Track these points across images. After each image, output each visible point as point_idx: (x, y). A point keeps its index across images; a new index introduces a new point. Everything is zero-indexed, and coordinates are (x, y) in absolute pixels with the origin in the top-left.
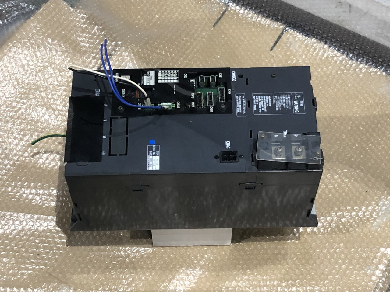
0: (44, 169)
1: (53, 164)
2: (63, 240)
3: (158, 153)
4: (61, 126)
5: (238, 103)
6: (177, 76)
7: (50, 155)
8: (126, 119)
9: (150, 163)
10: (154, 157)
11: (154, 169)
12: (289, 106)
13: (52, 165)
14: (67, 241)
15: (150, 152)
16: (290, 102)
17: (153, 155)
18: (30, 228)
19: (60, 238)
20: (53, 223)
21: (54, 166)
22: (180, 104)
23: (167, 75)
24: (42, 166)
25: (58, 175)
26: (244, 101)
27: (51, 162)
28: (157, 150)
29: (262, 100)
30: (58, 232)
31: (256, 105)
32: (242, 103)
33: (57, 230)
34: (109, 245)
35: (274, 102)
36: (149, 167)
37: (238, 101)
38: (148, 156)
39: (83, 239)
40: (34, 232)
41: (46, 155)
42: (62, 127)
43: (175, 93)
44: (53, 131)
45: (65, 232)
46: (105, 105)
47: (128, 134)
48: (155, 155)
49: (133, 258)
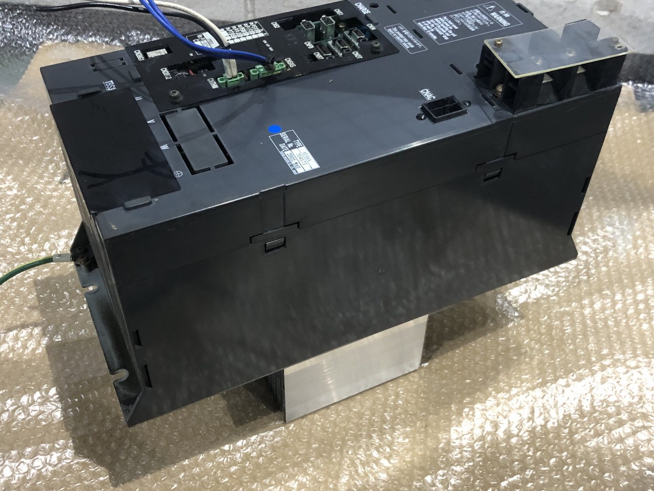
0: (16, 361)
1: (32, 345)
2: (101, 479)
3: (298, 142)
4: (26, 279)
5: (398, 38)
6: (260, 28)
7: (19, 331)
8: (195, 110)
9: (294, 162)
10: (294, 151)
11: (308, 169)
12: (487, 21)
13: (30, 348)
14: (110, 478)
15: (282, 146)
16: (484, 16)
17: (290, 149)
18: (24, 478)
19: (95, 475)
20: (69, 453)
21: (34, 350)
22: (292, 60)
23: (240, 31)
24: (11, 355)
25: (48, 363)
26: (406, 32)
27: (26, 344)
28: (292, 138)
29: (436, 24)
30: (84, 465)
31: (432, 32)
32: (406, 36)
33: (84, 463)
34: (200, 453)
35: (459, 22)
36: (294, 169)
37: (395, 35)
38: (281, 153)
39: (143, 461)
40: (34, 484)
41: (12, 334)
42: (29, 280)
43: (271, 49)
44: (13, 290)
45: (100, 461)
46: (137, 99)
47: (215, 130)
48: (294, 147)
49: (258, 457)
